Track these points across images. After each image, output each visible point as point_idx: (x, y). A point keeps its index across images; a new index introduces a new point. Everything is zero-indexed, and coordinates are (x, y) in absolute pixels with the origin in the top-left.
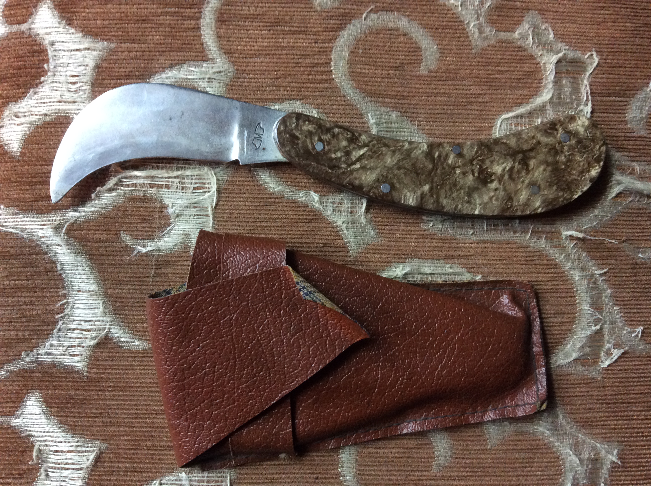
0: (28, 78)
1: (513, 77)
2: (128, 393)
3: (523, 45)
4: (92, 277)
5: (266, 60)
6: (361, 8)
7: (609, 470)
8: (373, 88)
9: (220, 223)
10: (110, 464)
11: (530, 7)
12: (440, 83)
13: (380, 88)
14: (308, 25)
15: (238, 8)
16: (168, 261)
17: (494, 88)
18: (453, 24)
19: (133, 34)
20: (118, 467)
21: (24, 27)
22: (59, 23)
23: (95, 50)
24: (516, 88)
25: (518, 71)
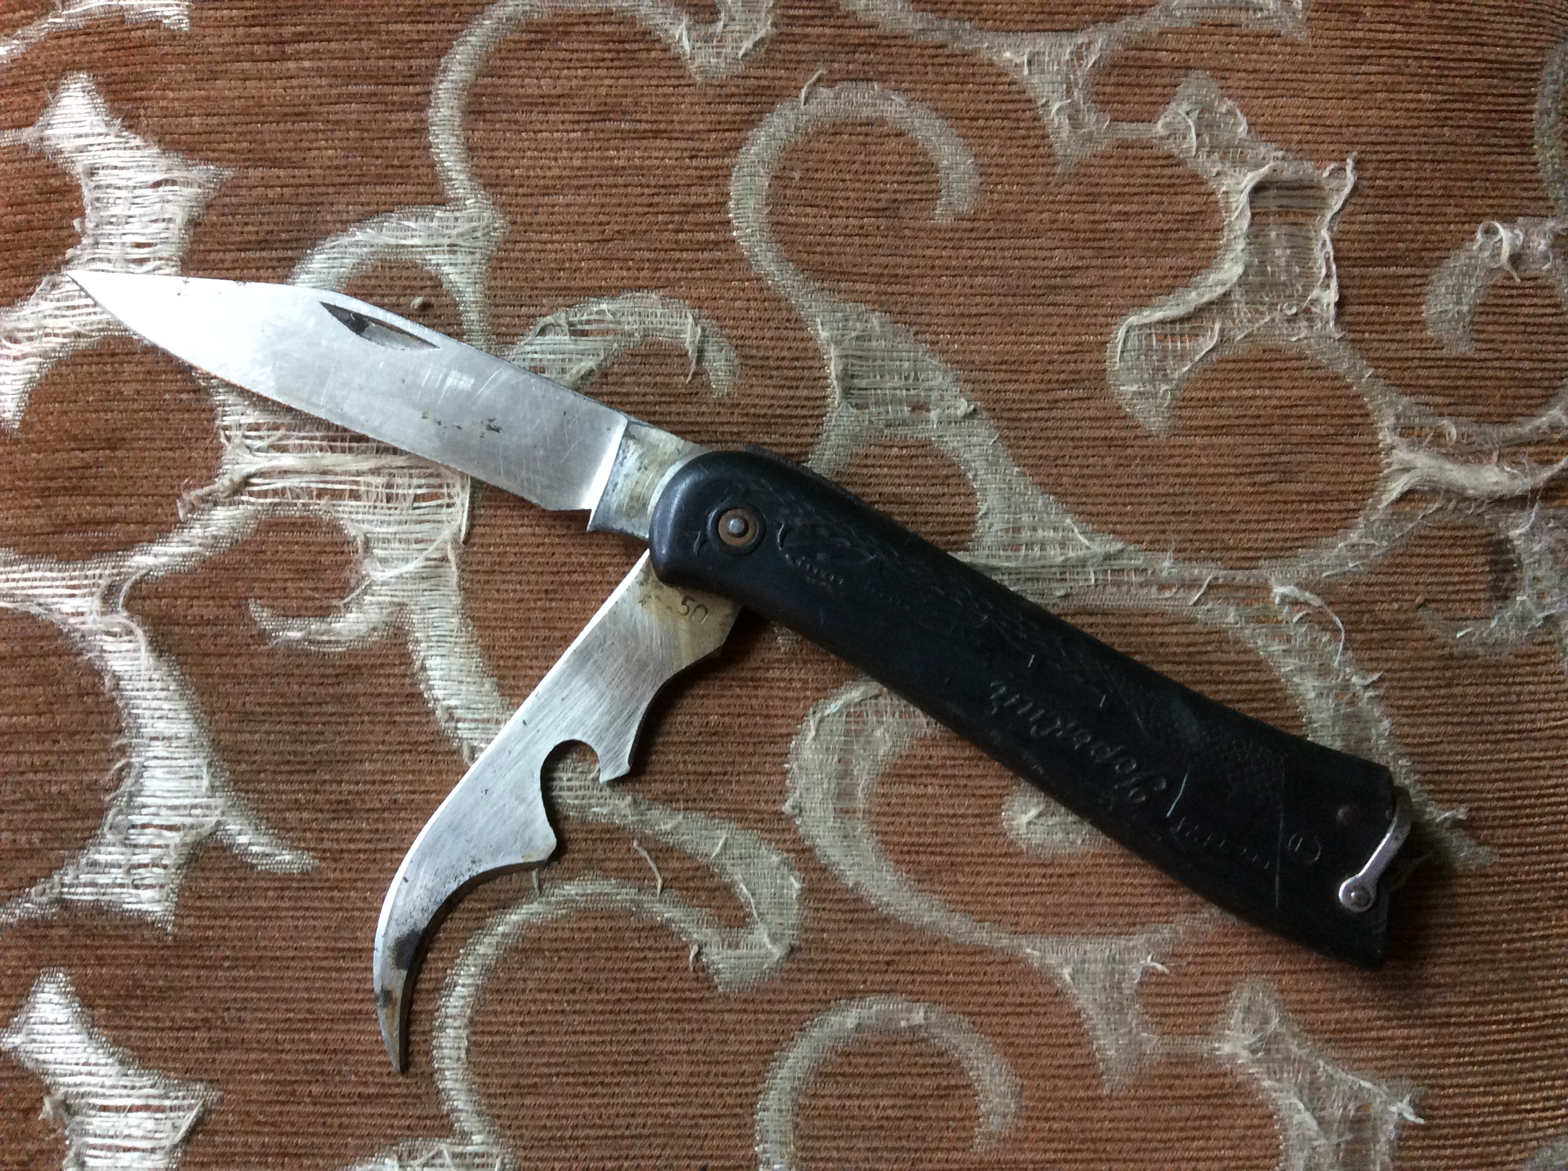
0: (38, 252)
1: (1152, 227)
2: (267, 973)
3: (1176, 151)
4: (180, 705)
5: (580, 200)
6: (796, 74)
7: (1390, 1142)
8: (826, 259)
9: (477, 577)
10: (228, 1138)
11: (1191, 63)
12: (980, 243)
13: (843, 259)
14: (675, 118)
15: (514, 81)
16: (358, 667)
17: (1108, 253)
18: (1011, 106)
19: (274, 145)
20: (245, 1145)
21: (28, 134)
22: (107, 124)
23: (188, 184)
24: (1161, 253)
25: (1164, 213)
